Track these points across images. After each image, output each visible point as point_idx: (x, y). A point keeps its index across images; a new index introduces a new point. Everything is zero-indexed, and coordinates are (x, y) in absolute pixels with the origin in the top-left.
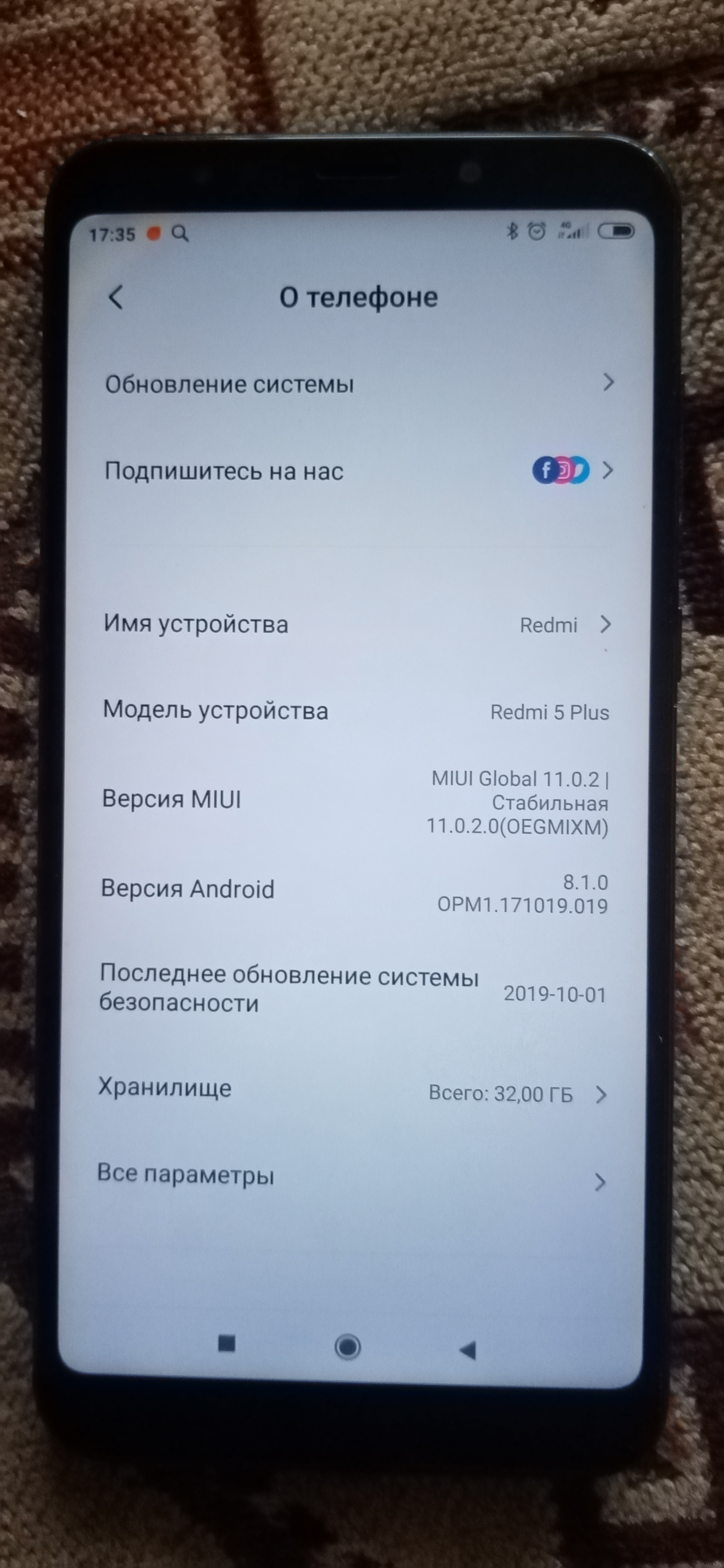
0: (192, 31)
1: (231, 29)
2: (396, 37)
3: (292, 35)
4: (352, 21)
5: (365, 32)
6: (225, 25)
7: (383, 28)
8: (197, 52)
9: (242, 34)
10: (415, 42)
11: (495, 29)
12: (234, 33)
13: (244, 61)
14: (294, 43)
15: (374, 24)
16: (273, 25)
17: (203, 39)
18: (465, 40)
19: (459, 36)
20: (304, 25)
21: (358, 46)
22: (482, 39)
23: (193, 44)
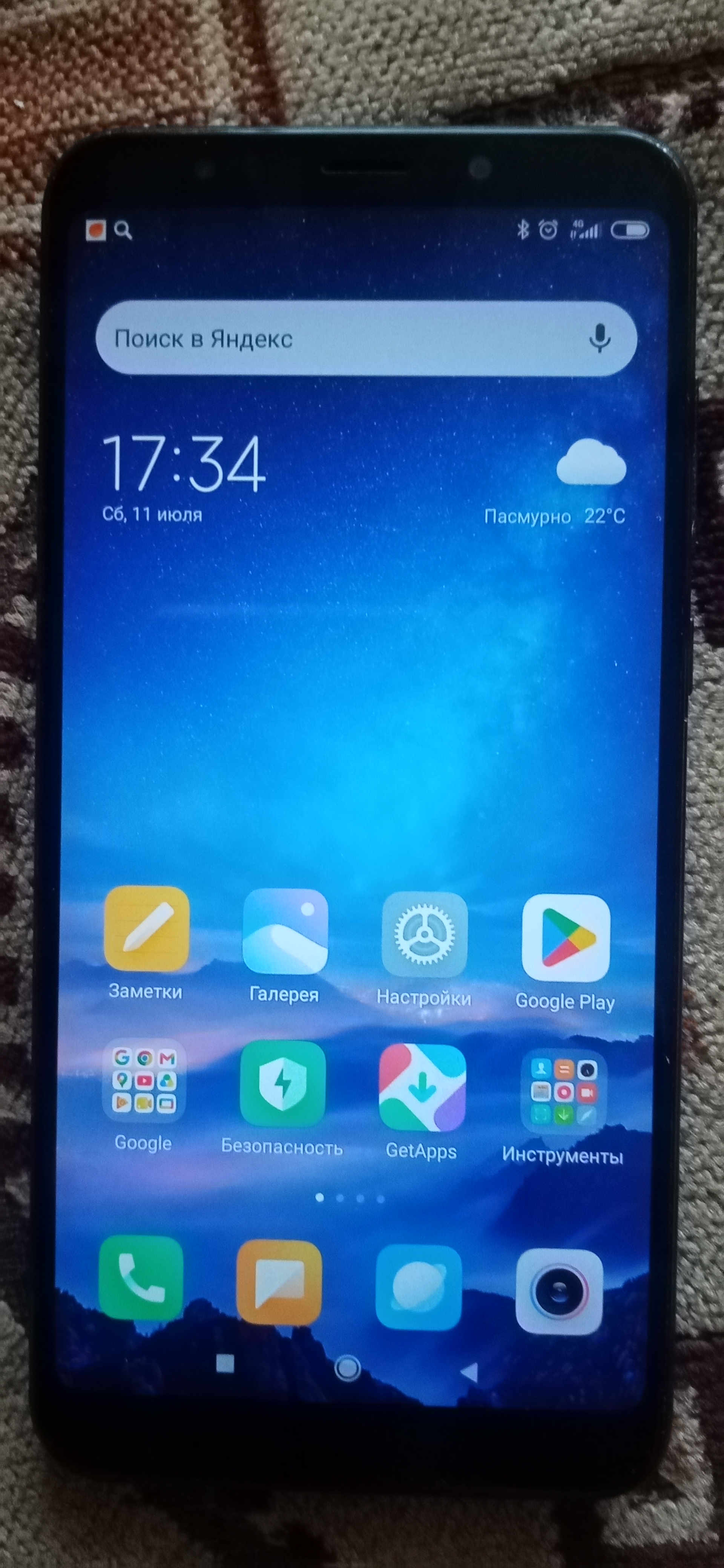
0: (194, 19)
1: (234, 17)
2: (404, 27)
3: (297, 24)
4: (360, 11)
5: (373, 22)
6: (228, 13)
7: (391, 18)
8: (200, 41)
9: (246, 22)
10: (424, 32)
11: (506, 20)
12: (238, 21)
13: (249, 51)
14: (299, 32)
15: (382, 13)
16: (279, 14)
17: (206, 28)
18: (476, 32)
19: (469, 26)
20: (310, 14)
21: (365, 36)
22: (493, 30)
23: (195, 33)
